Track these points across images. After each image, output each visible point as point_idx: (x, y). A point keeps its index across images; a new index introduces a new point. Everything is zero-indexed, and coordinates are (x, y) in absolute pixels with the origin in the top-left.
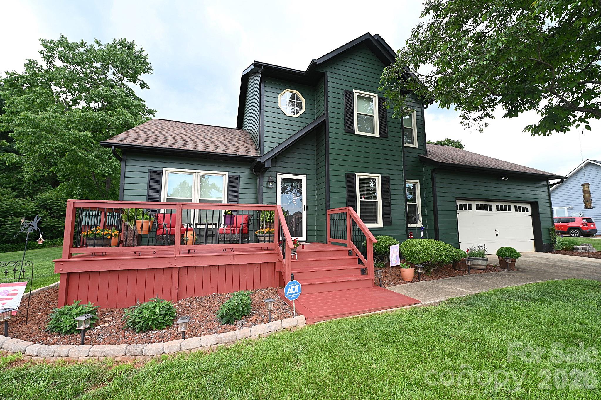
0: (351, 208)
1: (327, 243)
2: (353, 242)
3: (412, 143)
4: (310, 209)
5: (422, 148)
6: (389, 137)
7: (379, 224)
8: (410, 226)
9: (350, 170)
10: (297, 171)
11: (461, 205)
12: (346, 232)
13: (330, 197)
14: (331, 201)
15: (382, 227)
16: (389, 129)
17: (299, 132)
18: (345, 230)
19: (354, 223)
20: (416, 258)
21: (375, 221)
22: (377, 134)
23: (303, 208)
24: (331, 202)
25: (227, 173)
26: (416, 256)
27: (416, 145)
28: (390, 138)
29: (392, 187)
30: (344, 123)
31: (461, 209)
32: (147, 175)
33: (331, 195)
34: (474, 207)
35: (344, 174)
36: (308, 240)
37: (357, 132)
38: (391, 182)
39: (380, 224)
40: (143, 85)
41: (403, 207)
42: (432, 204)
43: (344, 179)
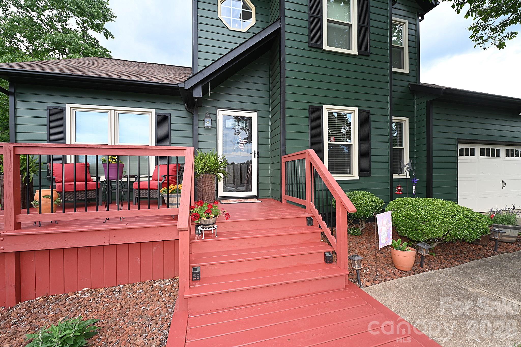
0: (312, 152)
1: (281, 201)
2: (315, 204)
3: (401, 67)
4: (262, 156)
5: (414, 73)
6: (371, 55)
7: (353, 175)
8: (395, 176)
9: (315, 101)
10: (244, 106)
11: (461, 150)
12: (304, 185)
13: (287, 138)
14: (288, 143)
15: (358, 178)
16: (372, 44)
17: (241, 45)
18: (304, 183)
19: (316, 175)
20: (416, 230)
21: (347, 171)
22: (354, 51)
23: (253, 154)
24: (287, 145)
25: (153, 111)
26: (418, 228)
27: (406, 70)
28: (372, 57)
29: (373, 125)
30: (307, 34)
31: (461, 154)
32: (45, 114)
33: (288, 136)
34: (477, 152)
35: (307, 106)
36: (260, 196)
37: (326, 47)
38: (373, 118)
39: (355, 175)
40: (107, 34)
41: (388, 152)
42: (425, 148)
43: (307, 113)
